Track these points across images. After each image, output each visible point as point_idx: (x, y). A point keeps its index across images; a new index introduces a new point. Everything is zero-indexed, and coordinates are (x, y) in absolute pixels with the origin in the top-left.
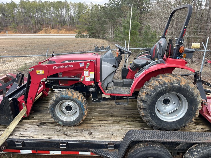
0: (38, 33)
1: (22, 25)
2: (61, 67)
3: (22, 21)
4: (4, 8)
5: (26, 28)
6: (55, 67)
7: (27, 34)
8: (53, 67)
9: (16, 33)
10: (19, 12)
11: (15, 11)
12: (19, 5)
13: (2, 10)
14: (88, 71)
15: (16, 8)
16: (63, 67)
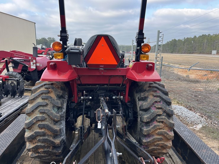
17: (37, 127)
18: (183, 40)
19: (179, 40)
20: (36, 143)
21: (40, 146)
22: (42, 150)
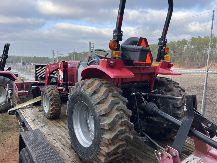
0: (203, 68)
1: (187, 60)
3: (189, 57)
4: (175, 45)
5: (192, 63)
7: (191, 68)
9: (180, 67)
10: (188, 48)
11: (185, 48)
12: (190, 42)
13: (173, 47)
14: (61, 71)
15: (186, 44)
17: (118, 125)
18: (83, 54)
19: (79, 53)
20: (117, 143)
21: (122, 144)
22: (122, 149)
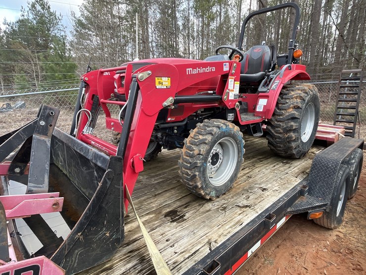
2: (199, 71)
6: (189, 69)
8: (187, 69)
14: (233, 80)
16: (202, 70)
